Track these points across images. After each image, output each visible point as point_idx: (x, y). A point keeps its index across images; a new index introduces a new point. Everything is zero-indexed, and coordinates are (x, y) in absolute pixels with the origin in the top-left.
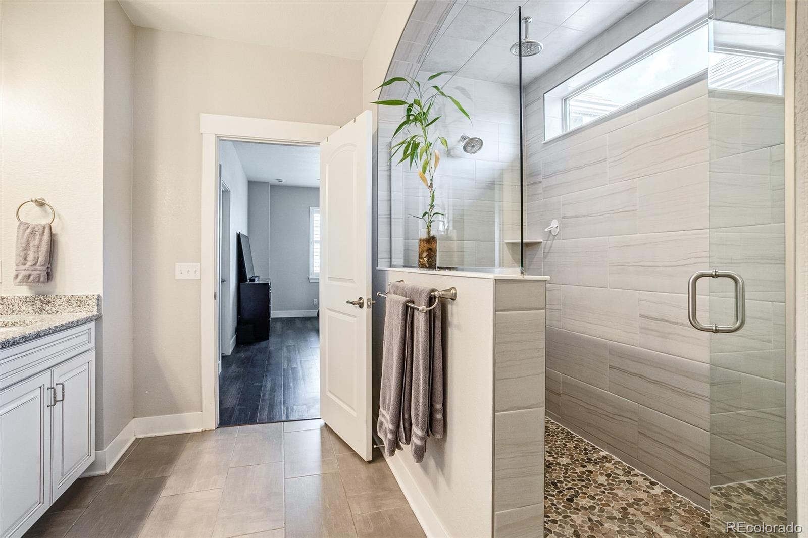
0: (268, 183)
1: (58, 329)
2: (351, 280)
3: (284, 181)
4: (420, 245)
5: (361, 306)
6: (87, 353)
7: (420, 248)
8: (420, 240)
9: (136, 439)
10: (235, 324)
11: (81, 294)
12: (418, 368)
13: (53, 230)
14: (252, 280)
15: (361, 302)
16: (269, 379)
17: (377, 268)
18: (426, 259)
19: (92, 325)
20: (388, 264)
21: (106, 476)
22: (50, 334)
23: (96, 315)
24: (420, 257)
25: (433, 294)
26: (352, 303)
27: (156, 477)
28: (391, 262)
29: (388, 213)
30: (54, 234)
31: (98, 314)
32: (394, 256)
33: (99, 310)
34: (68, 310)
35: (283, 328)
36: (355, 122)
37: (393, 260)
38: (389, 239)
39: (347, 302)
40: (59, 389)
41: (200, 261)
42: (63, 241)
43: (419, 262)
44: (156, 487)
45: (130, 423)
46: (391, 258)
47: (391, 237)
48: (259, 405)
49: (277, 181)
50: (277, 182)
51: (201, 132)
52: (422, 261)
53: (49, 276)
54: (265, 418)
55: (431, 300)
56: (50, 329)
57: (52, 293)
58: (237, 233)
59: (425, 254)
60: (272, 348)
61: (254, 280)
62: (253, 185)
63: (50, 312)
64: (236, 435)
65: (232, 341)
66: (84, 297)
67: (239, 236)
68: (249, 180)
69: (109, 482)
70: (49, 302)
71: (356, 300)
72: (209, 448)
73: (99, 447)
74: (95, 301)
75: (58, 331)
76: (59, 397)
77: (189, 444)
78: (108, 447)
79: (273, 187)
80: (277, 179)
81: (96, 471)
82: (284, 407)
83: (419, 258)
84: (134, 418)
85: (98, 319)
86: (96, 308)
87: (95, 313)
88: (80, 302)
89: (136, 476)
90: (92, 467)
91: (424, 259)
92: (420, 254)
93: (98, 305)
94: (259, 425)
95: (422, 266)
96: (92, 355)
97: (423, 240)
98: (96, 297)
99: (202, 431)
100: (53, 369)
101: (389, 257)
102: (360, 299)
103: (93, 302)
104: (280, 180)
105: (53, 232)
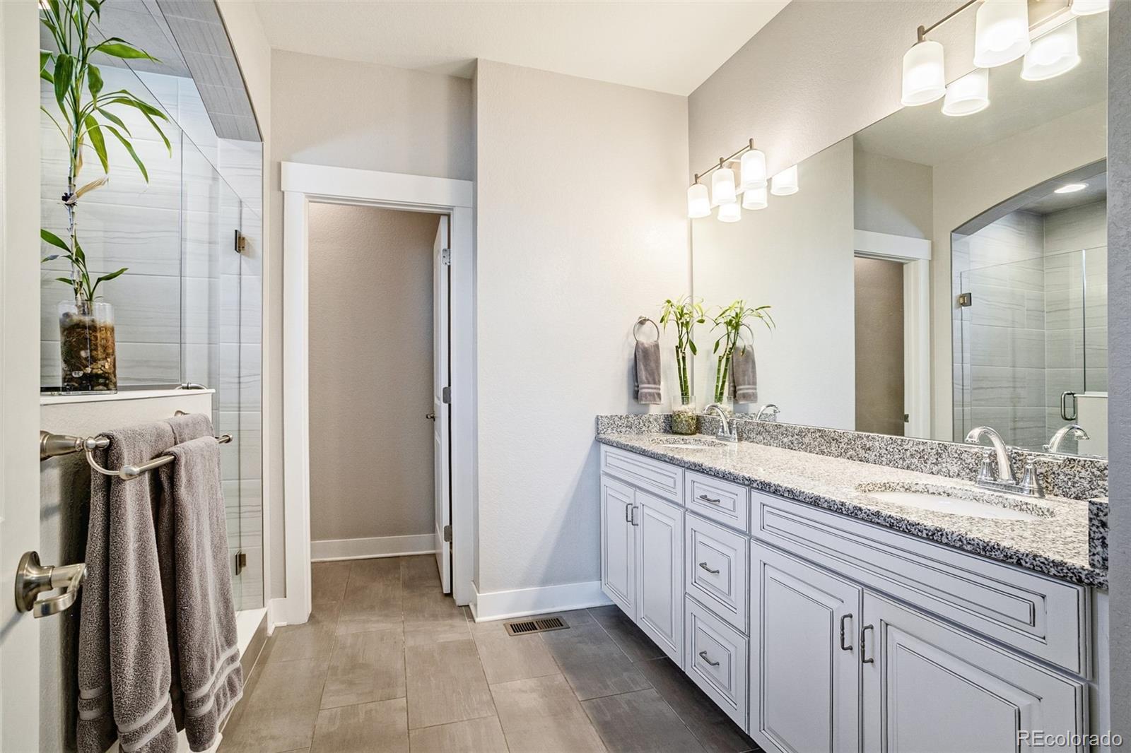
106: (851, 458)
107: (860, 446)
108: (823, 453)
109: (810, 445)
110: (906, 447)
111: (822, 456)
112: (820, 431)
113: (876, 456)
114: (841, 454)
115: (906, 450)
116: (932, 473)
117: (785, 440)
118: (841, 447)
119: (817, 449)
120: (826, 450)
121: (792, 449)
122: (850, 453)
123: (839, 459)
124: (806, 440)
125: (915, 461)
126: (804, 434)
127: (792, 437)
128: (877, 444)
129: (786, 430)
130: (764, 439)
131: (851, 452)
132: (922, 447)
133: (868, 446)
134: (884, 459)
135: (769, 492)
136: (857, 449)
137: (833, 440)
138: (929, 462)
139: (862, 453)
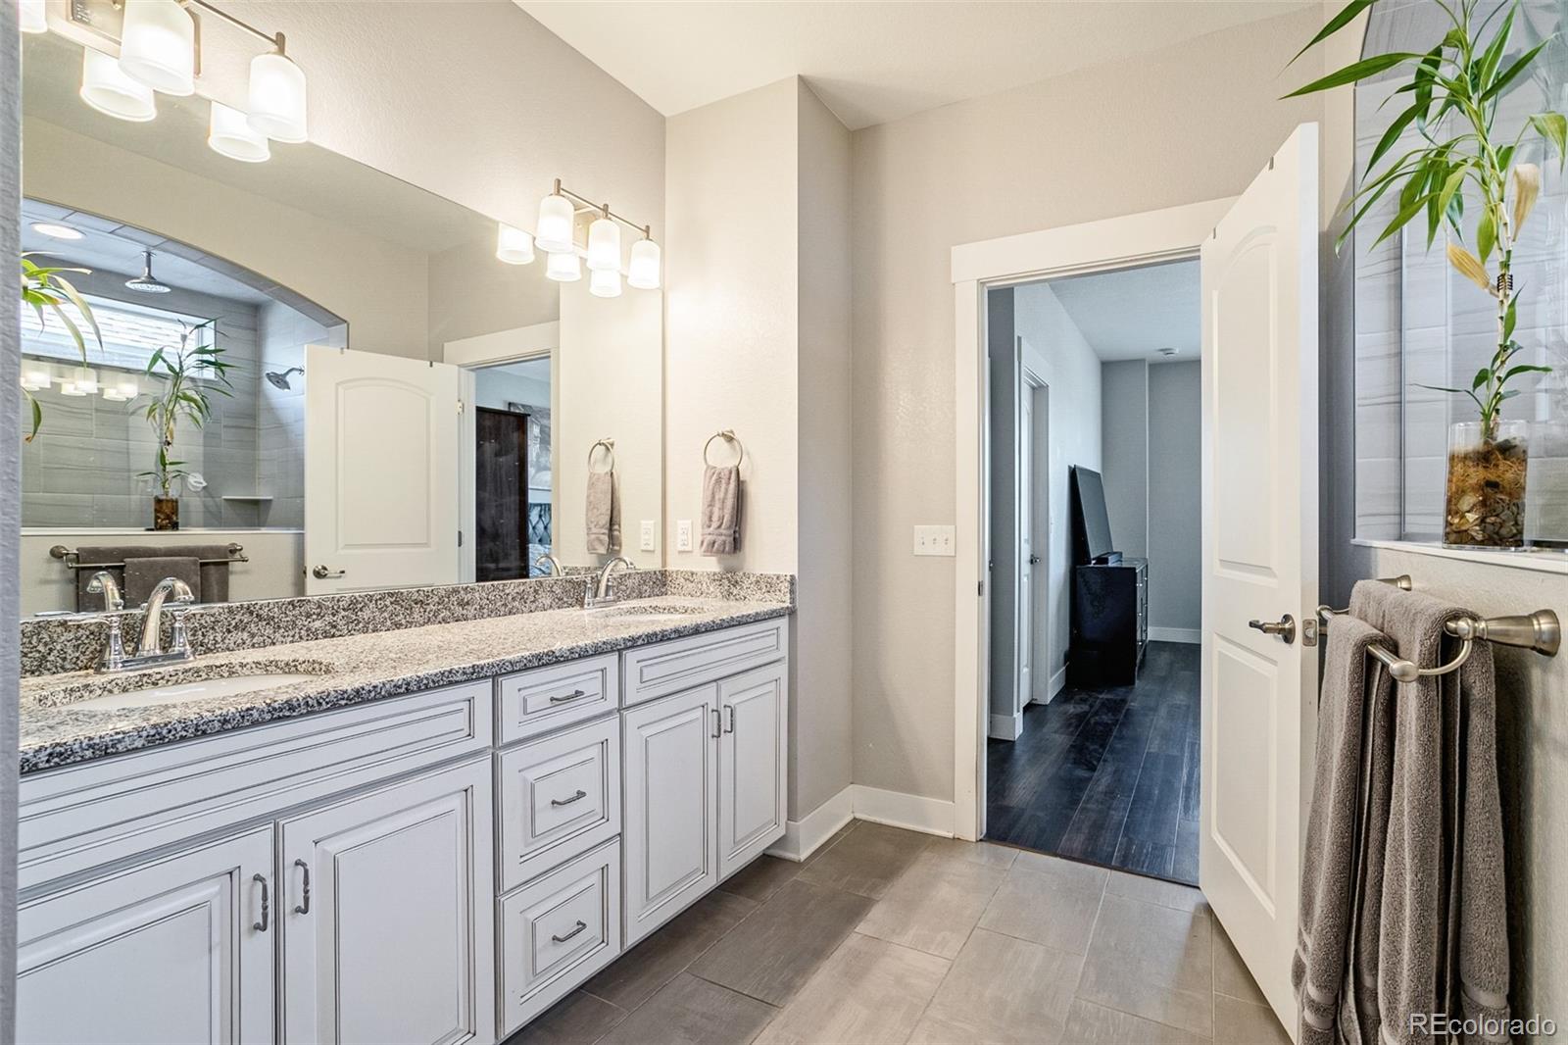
0: (1143, 360)
1: (726, 624)
2: (1265, 570)
3: (1177, 351)
4: (1451, 473)
5: (1288, 637)
6: (776, 664)
7: (1450, 481)
8: (1452, 458)
9: (855, 819)
10: (1067, 646)
11: (771, 572)
12: (1399, 848)
13: (741, 475)
14: (1102, 560)
15: (1287, 626)
16: (1110, 769)
17: (1353, 541)
18: (1471, 517)
19: (783, 623)
20: (1394, 531)
21: (798, 864)
22: (714, 630)
23: (788, 608)
24: (1452, 509)
25: (1452, 625)
26: (1260, 627)
27: (860, 894)
28: (1402, 524)
29: (1393, 389)
30: (743, 482)
31: (790, 605)
32: (1409, 508)
33: (793, 601)
34: (757, 597)
35: (1171, 664)
36: (1271, 167)
37: (1407, 518)
38: (1393, 460)
39: (1252, 625)
40: (726, 715)
41: (954, 523)
42: (754, 491)
43: (1448, 524)
44: (856, 910)
45: (847, 789)
46: (1401, 514)
47: (1401, 457)
48: (1072, 817)
49: (1162, 353)
50: (1161, 357)
51: (953, 282)
52: (1456, 521)
53: (737, 544)
54: (1077, 849)
55: (1447, 645)
56: (714, 622)
57: (739, 570)
58: (1070, 467)
59: (1469, 500)
60: (1134, 704)
61: (1106, 561)
62: (1110, 369)
63: (738, 597)
64: (1009, 866)
65: (1054, 678)
66: (775, 578)
67: (1073, 473)
68: (1106, 358)
69: (800, 876)
70: (736, 582)
71: (1274, 618)
72: (954, 874)
73: (792, 815)
74: (787, 584)
75: (726, 628)
76: (726, 725)
77: (926, 855)
78: (805, 819)
79: (1156, 367)
80: (1162, 350)
81: (786, 850)
82: (1125, 835)
83: (1449, 512)
84: (852, 783)
85: (792, 613)
86: (788, 595)
87: (787, 604)
88: (768, 584)
89: (834, 881)
90: (781, 842)
91: (1463, 517)
92: (1449, 501)
93: (792, 592)
94: (1058, 859)
95: (1457, 537)
96: (782, 671)
97: (1466, 457)
98: (788, 578)
99: (954, 838)
100: (720, 682)
101: (1397, 510)
102: (1287, 618)
103: (785, 587)
104: (1167, 351)
105: (741, 479)
106: (445, 620)
107: (455, 603)
108: (398, 626)
109: (374, 619)
110: (507, 591)
111: (396, 631)
112: (391, 595)
113: (476, 609)
114: (429, 620)
115: (508, 595)
116: (531, 611)
117: (317, 624)
118: (428, 610)
119: (389, 623)
120: (403, 622)
121: (333, 636)
122: (442, 615)
123: (426, 627)
124: (366, 614)
125: (516, 603)
126: (360, 606)
127: (334, 615)
128: (477, 595)
129: (319, 607)
130: (253, 636)
131: (445, 613)
132: (522, 588)
133: (466, 600)
134: (485, 611)
135: (656, 642)
136: (452, 608)
137: (416, 604)
138: (528, 601)
139: (459, 611)
